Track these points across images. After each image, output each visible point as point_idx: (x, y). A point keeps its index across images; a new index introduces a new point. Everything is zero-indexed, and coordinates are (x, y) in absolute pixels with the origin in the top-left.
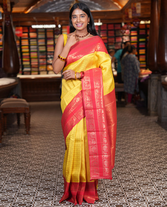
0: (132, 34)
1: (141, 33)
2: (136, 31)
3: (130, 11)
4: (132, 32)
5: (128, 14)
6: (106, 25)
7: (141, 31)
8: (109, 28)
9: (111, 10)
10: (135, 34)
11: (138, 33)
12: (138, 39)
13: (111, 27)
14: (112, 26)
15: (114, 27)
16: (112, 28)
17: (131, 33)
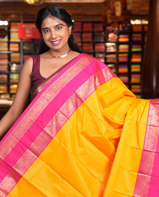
0: (121, 40)
1: (134, 39)
2: (126, 36)
3: (118, 6)
4: (121, 36)
5: (114, 10)
6: (80, 24)
7: (134, 35)
11: (130, 38)
12: (130, 48)
14: (90, 25)
15: (93, 27)
16: (90, 29)
17: (119, 38)
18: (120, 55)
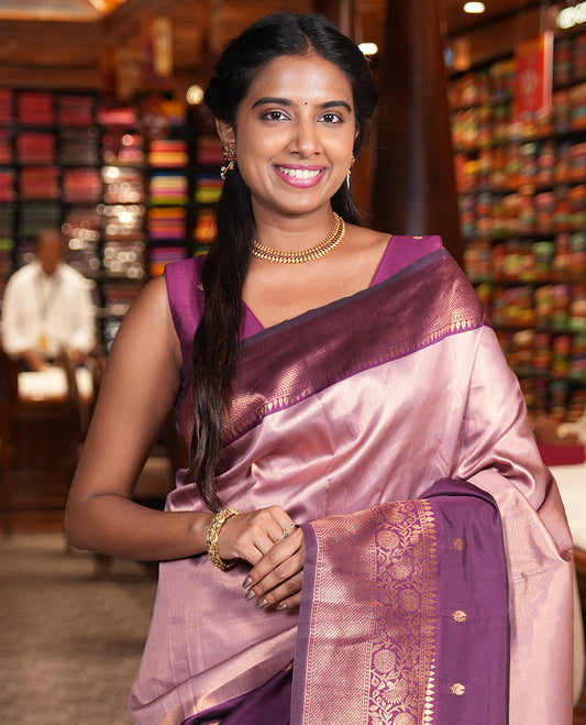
0: (159, 158)
1: (206, 157)
2: (178, 144)
4: (159, 144)
5: (150, 48)
6: (5, 95)
7: (206, 143)
8: (27, 118)
9: (45, 13)
10: (176, 159)
11: (192, 152)
12: (191, 190)
13: (36, 110)
14: (44, 102)
15: (56, 109)
16: (45, 118)
17: (148, 151)
18: (157, 214)
